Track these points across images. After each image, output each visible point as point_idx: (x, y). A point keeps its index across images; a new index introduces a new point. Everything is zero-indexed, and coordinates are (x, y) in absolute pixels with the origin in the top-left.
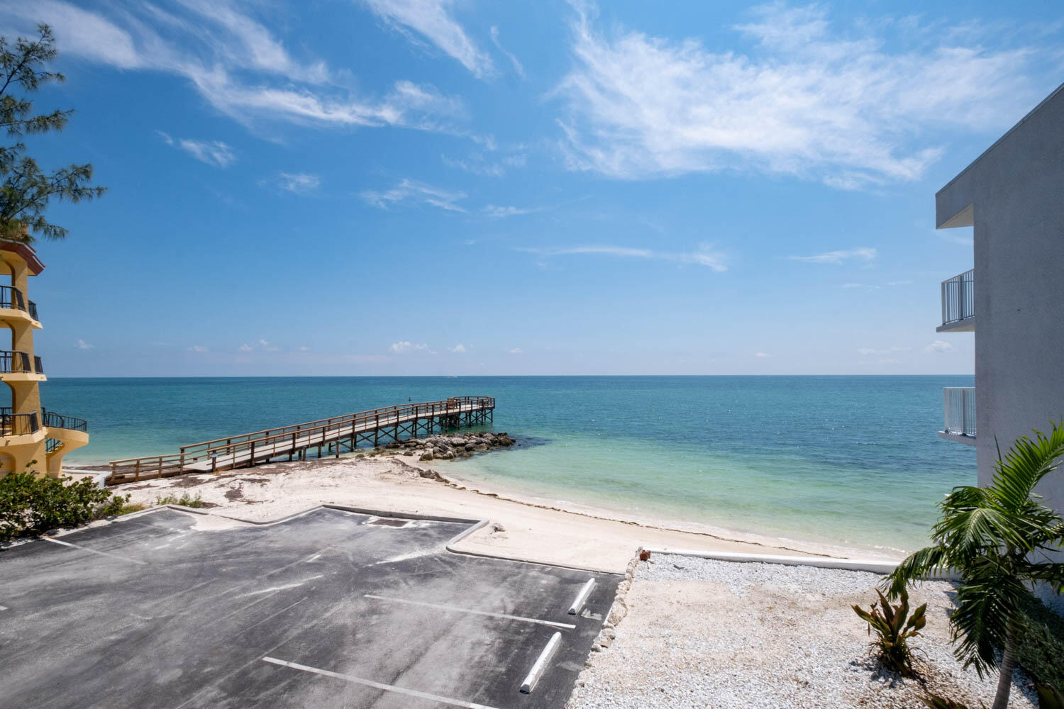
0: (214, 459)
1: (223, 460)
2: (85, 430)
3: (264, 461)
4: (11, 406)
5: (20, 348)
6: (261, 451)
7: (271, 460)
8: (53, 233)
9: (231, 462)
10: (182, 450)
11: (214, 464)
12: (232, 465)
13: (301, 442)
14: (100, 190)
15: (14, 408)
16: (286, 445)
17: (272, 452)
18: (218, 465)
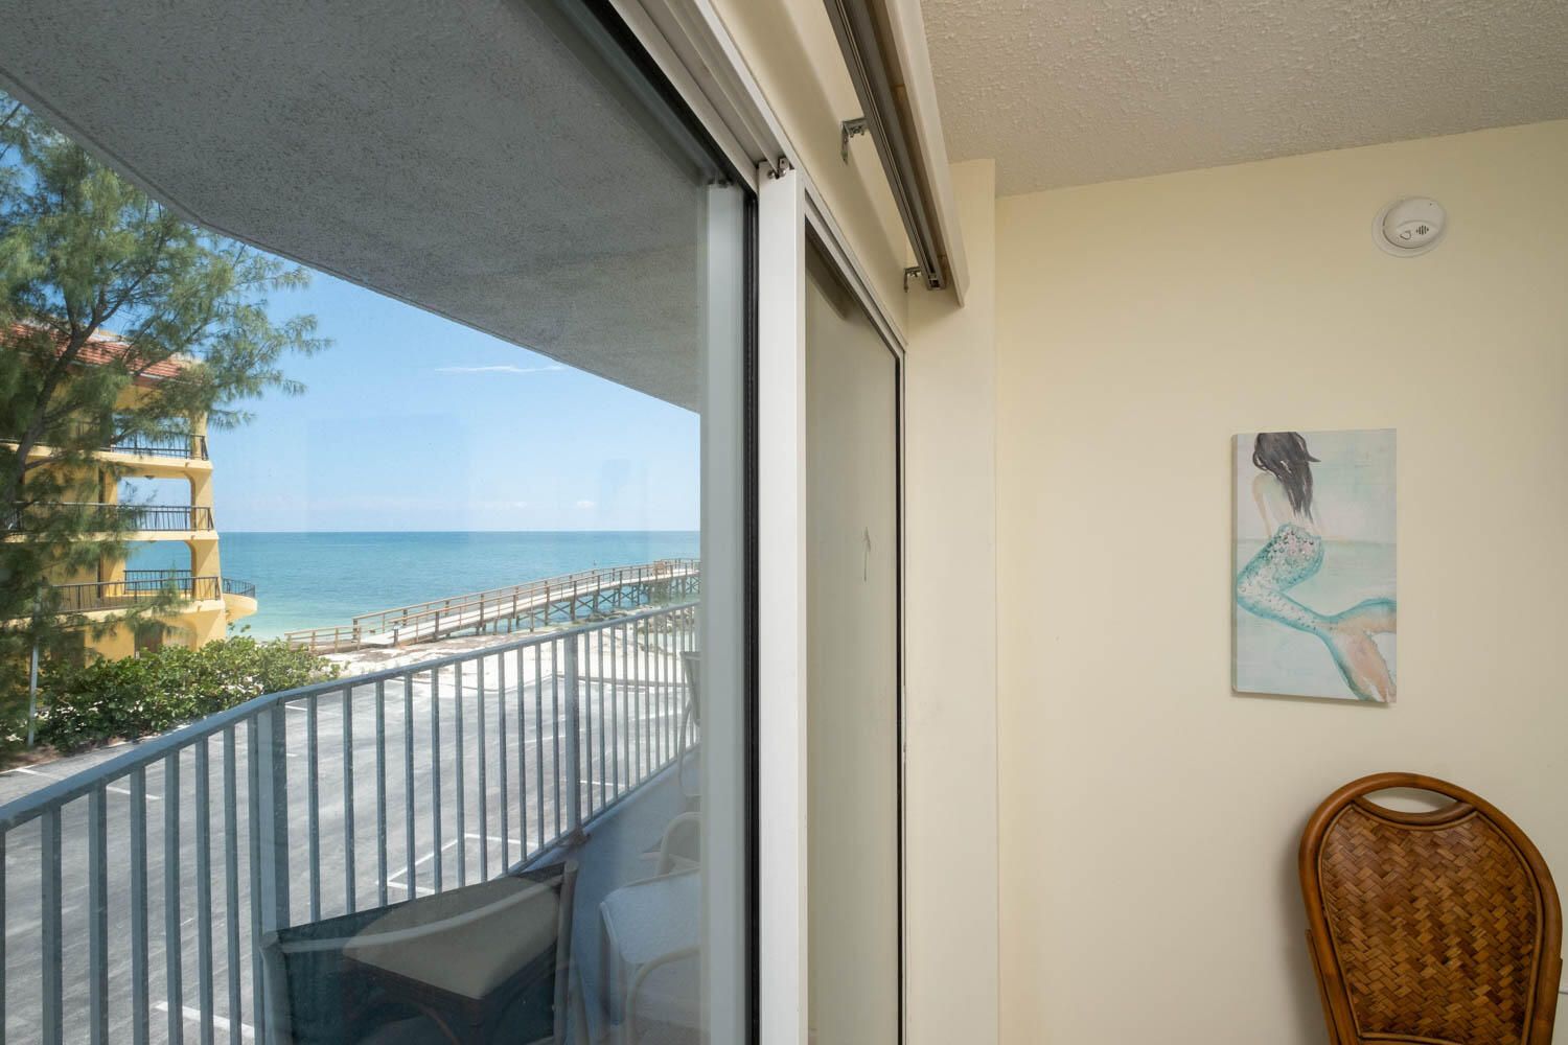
0: (396, 631)
1: (407, 633)
2: (253, 595)
3: (445, 636)
4: (190, 568)
5: (198, 503)
6: (446, 623)
7: (452, 634)
8: (292, 389)
9: (414, 635)
10: (355, 622)
11: (395, 637)
12: (415, 639)
13: (490, 612)
14: (328, 342)
15: (194, 571)
16: (472, 616)
17: (457, 624)
18: (400, 639)
